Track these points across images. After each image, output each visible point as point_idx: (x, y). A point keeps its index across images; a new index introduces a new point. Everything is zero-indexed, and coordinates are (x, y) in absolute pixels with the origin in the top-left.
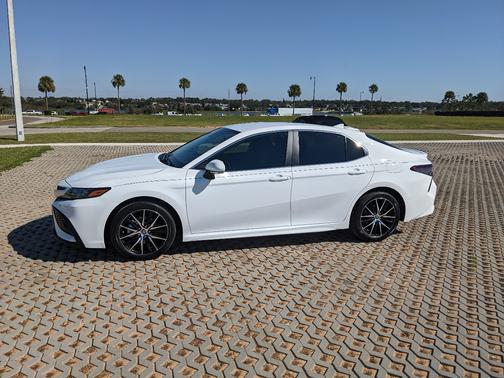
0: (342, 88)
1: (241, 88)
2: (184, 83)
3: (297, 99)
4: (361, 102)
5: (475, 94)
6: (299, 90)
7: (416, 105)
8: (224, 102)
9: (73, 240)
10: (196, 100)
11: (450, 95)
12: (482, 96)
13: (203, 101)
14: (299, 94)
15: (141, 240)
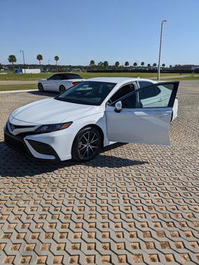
0: (40, 58)
3: (15, 63)
5: (103, 62)
6: (15, 58)
9: (53, 158)
11: (92, 62)
12: (106, 63)
14: (15, 61)
15: (87, 150)
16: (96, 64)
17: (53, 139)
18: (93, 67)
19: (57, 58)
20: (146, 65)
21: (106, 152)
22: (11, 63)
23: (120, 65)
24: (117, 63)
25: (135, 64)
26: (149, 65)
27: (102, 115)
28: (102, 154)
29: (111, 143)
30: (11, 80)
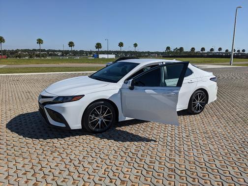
0: (121, 45)
1: (71, 44)
2: (40, 41)
3: (100, 50)
4: (128, 52)
5: (178, 48)
6: (101, 45)
7: (152, 53)
8: (60, 51)
9: (64, 126)
10: (44, 50)
11: (168, 48)
12: (181, 49)
13: (48, 51)
14: (101, 47)
15: (100, 122)
16: (172, 50)
17: (64, 109)
18: (168, 53)
19: (136, 45)
20: (223, 51)
21: (123, 127)
22: (97, 50)
23: (196, 51)
24: (193, 49)
25: (212, 50)
26: (227, 51)
27: (117, 91)
28: (118, 128)
29: (127, 119)
30: (92, 63)
